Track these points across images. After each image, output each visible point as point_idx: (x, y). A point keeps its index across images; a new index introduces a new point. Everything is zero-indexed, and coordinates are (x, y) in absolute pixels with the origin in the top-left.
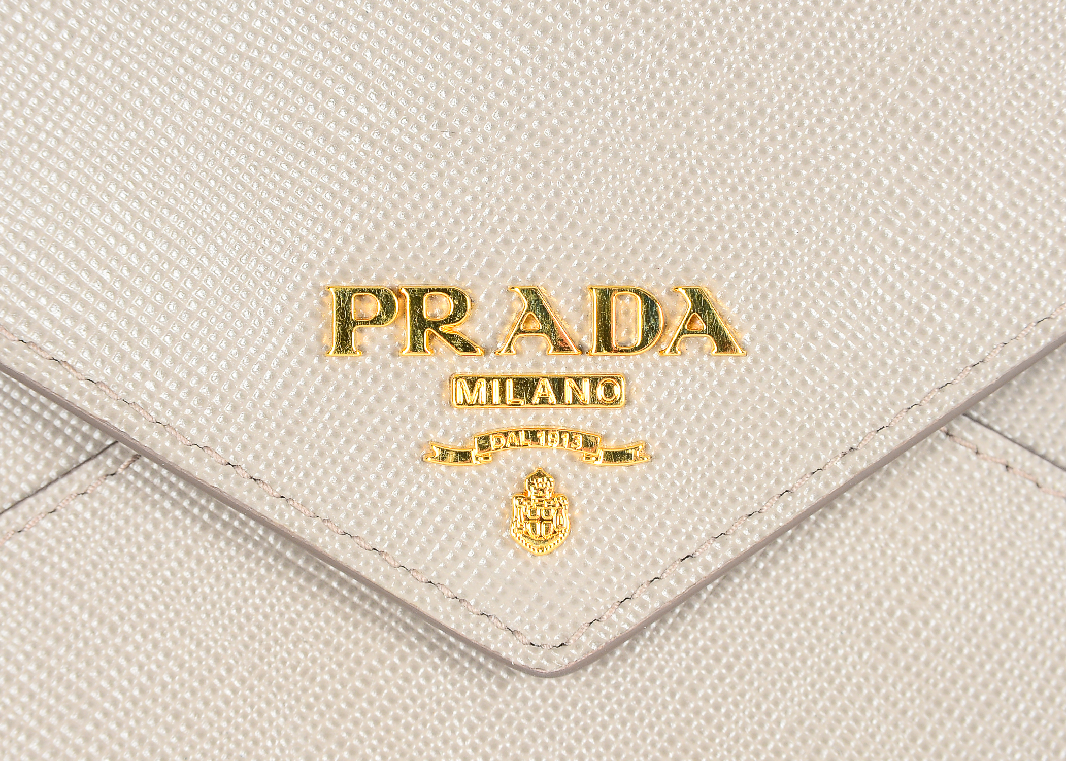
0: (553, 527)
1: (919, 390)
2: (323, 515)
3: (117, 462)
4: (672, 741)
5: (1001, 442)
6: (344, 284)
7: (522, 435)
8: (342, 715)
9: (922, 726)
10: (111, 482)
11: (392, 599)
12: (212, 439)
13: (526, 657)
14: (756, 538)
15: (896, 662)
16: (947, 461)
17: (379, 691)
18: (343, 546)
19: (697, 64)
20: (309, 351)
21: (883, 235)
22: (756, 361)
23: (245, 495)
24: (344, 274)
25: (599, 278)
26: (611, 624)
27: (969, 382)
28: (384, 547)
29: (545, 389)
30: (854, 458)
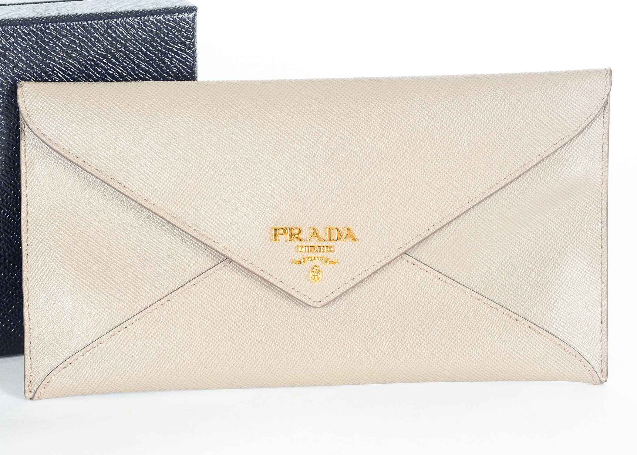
0: (318, 277)
1: (395, 249)
2: (271, 274)
3: (227, 263)
4: (343, 321)
5: (412, 259)
6: (275, 227)
7: (312, 258)
8: (274, 316)
9: (395, 319)
10: (226, 267)
11: (284, 291)
12: (248, 259)
13: (313, 304)
14: (361, 280)
15: (390, 305)
16: (401, 263)
17: (282, 311)
18: (275, 281)
19: (349, 182)
20: (268, 240)
21: (387, 217)
22: (361, 243)
23: (255, 270)
24: (275, 225)
25: (328, 226)
26: (330, 297)
27: (405, 247)
28: (283, 281)
29: (317, 248)
30: (381, 263)
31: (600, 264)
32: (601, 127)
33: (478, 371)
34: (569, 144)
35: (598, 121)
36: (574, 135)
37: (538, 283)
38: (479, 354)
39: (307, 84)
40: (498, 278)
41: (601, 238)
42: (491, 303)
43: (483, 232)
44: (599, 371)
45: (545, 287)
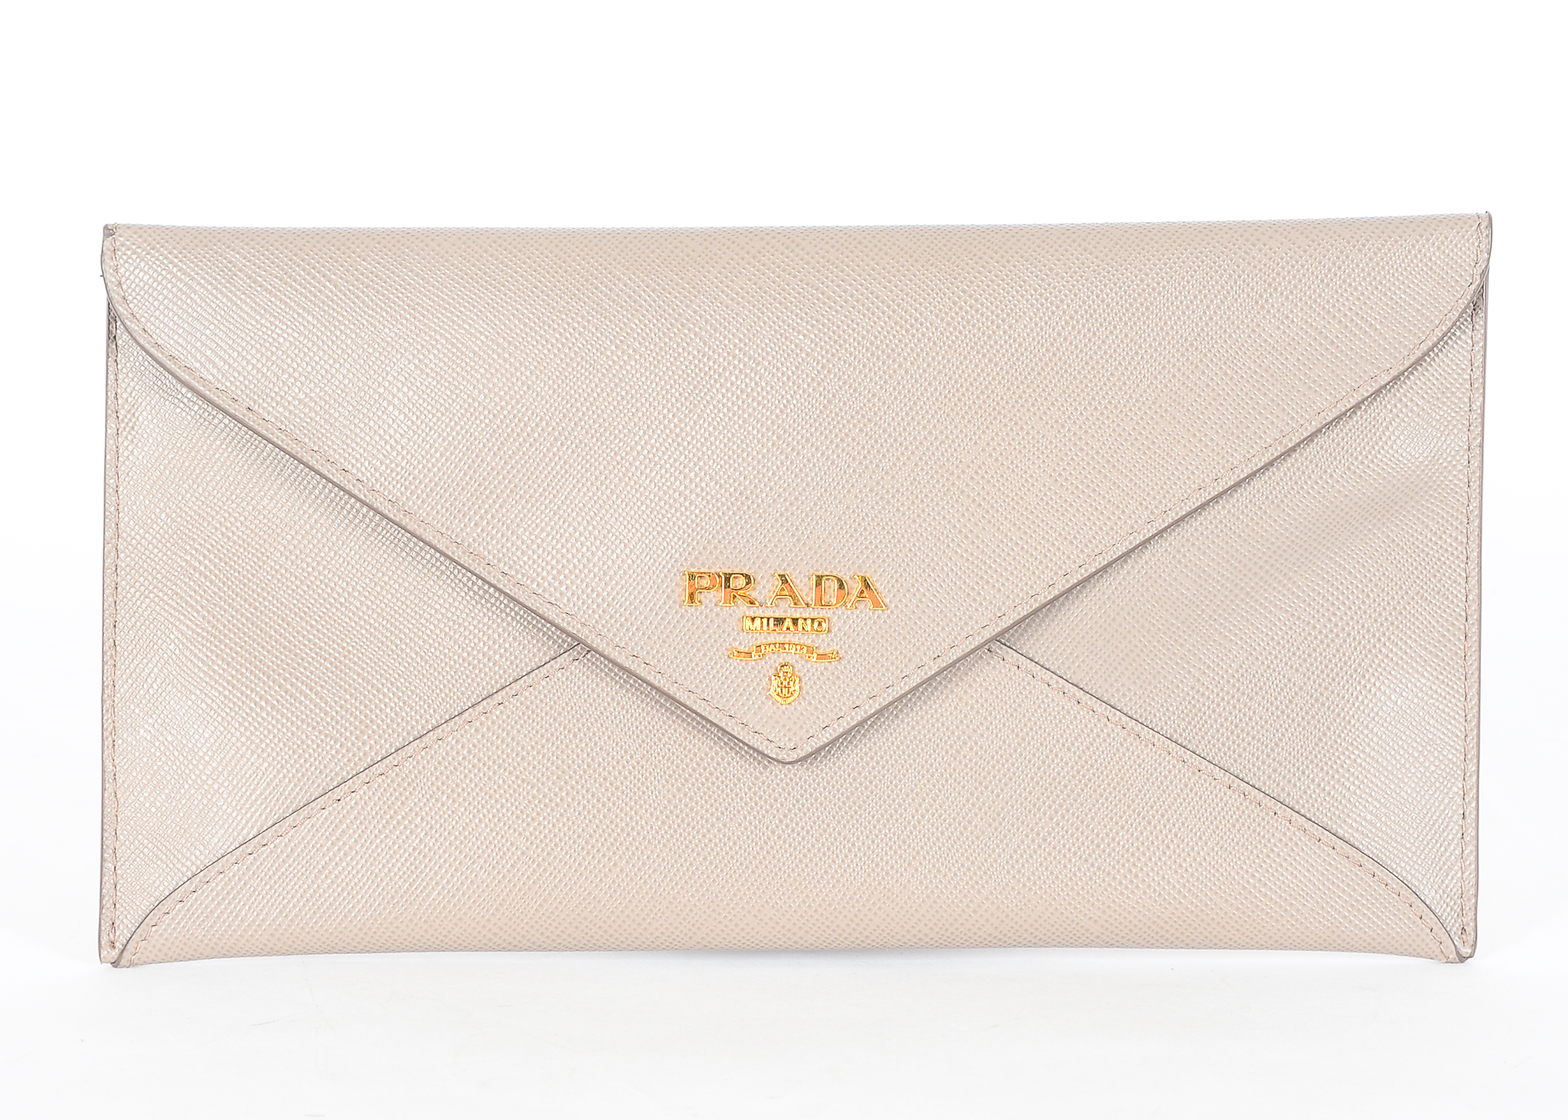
0: (791, 690)
1: (972, 628)
2: (680, 682)
3: (579, 653)
4: (848, 798)
5: (1015, 654)
6: (692, 570)
7: (777, 645)
8: (686, 780)
9: (972, 794)
10: (576, 663)
11: (713, 724)
12: (626, 644)
13: (777, 754)
14: (891, 699)
15: (960, 763)
16: (989, 663)
17: (705, 770)
18: (689, 697)
19: (866, 467)
20: (674, 602)
21: (956, 552)
22: (892, 612)
23: (641, 671)
24: (692, 565)
25: (816, 570)
26: (819, 739)
27: (997, 625)
28: (709, 699)
29: (788, 623)
30: (939, 660)
31: (1463, 678)
32: (1467, 351)
33: (1166, 922)
34: (1390, 391)
35: (1460, 338)
36: (1402, 368)
37: (1313, 717)
38: (1169, 882)
39: (774, 238)
40: (1218, 705)
41: (1464, 614)
42: (1201, 763)
43: (1183, 594)
44: (1455, 929)
45: (1329, 729)
